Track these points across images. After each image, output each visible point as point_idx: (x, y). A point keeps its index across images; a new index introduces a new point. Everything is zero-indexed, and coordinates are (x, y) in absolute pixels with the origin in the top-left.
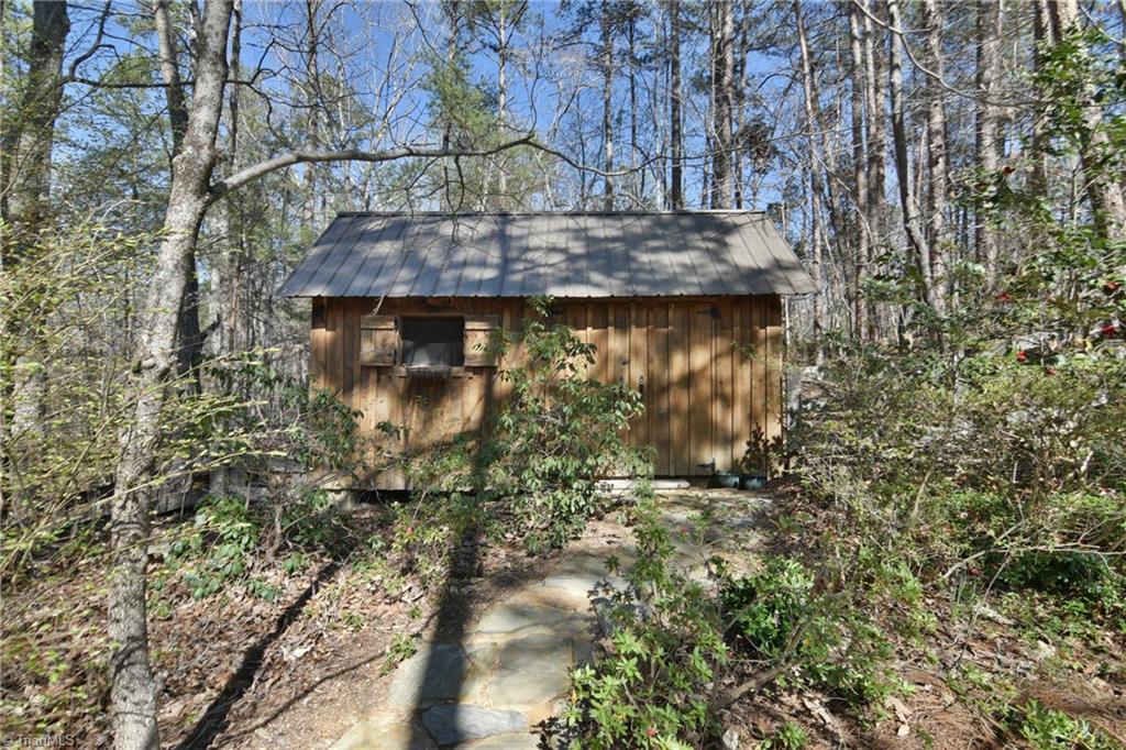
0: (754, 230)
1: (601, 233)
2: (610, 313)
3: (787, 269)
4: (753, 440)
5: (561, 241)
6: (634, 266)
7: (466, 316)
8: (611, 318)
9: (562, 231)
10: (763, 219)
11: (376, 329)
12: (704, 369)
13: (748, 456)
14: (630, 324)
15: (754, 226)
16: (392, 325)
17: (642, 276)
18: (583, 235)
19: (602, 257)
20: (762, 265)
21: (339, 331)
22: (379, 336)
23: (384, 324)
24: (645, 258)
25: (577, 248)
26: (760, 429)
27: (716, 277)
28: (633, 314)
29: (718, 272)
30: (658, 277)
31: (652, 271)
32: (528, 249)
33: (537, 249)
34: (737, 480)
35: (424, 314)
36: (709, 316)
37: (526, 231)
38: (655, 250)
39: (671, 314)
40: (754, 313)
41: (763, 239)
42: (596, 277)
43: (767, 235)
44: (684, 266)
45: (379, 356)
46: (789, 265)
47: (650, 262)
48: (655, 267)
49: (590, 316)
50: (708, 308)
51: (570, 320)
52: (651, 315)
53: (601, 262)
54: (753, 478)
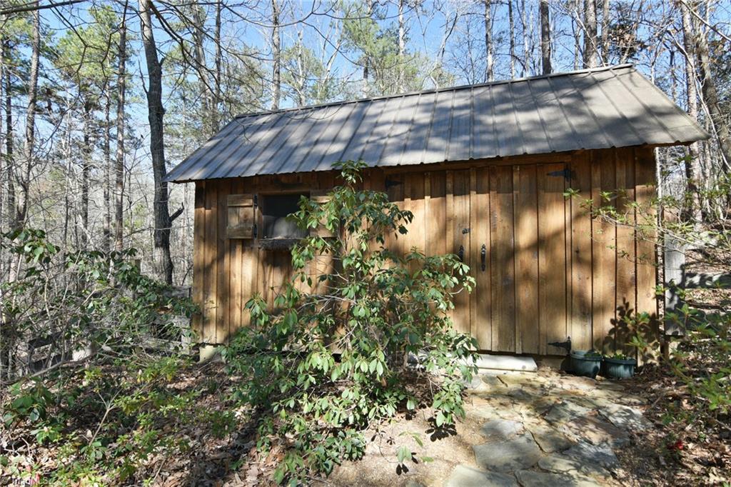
0: (619, 83)
1: (449, 104)
2: (448, 180)
3: (661, 114)
4: (619, 318)
5: (409, 114)
6: (477, 129)
7: (312, 191)
8: (449, 186)
9: (413, 106)
10: (630, 72)
11: (240, 207)
12: (557, 234)
13: (613, 336)
14: (470, 190)
15: (618, 79)
16: (251, 202)
17: (486, 137)
18: (431, 107)
19: (446, 125)
20: (629, 113)
21: (214, 209)
22: (242, 212)
23: (245, 202)
24: (490, 120)
25: (424, 118)
26: (627, 305)
27: (569, 130)
28: (473, 180)
29: (571, 125)
30: (501, 137)
31: (496, 132)
32: (376, 125)
33: (387, 123)
34: (599, 365)
35: (278, 191)
36: (562, 177)
37: (379, 111)
38: (504, 112)
39: (516, 178)
40: (618, 169)
41: (630, 91)
42: (436, 142)
43: (636, 86)
44: (533, 122)
45: (242, 230)
46: (663, 110)
47: (494, 124)
48: (498, 128)
49: (427, 185)
50: (561, 168)
51: (408, 190)
52: (494, 181)
53: (443, 129)
54: (619, 365)
